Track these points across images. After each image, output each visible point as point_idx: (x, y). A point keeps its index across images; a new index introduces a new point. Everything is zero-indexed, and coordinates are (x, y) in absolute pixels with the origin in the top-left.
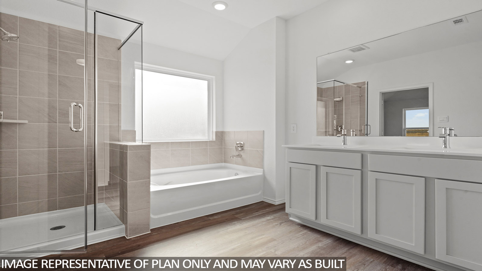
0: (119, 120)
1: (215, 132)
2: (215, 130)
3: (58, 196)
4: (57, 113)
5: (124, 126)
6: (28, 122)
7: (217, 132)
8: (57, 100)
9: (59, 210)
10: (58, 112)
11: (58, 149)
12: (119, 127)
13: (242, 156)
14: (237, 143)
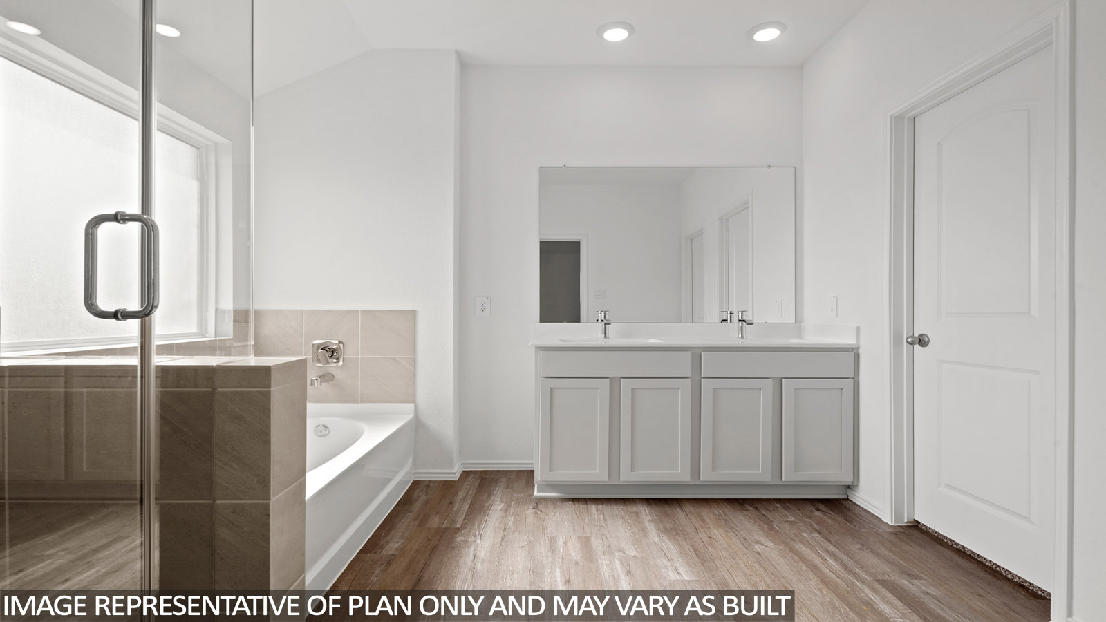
1: (232, 312)
2: (227, 307)
7: (236, 313)
13: (336, 377)
14: (313, 345)
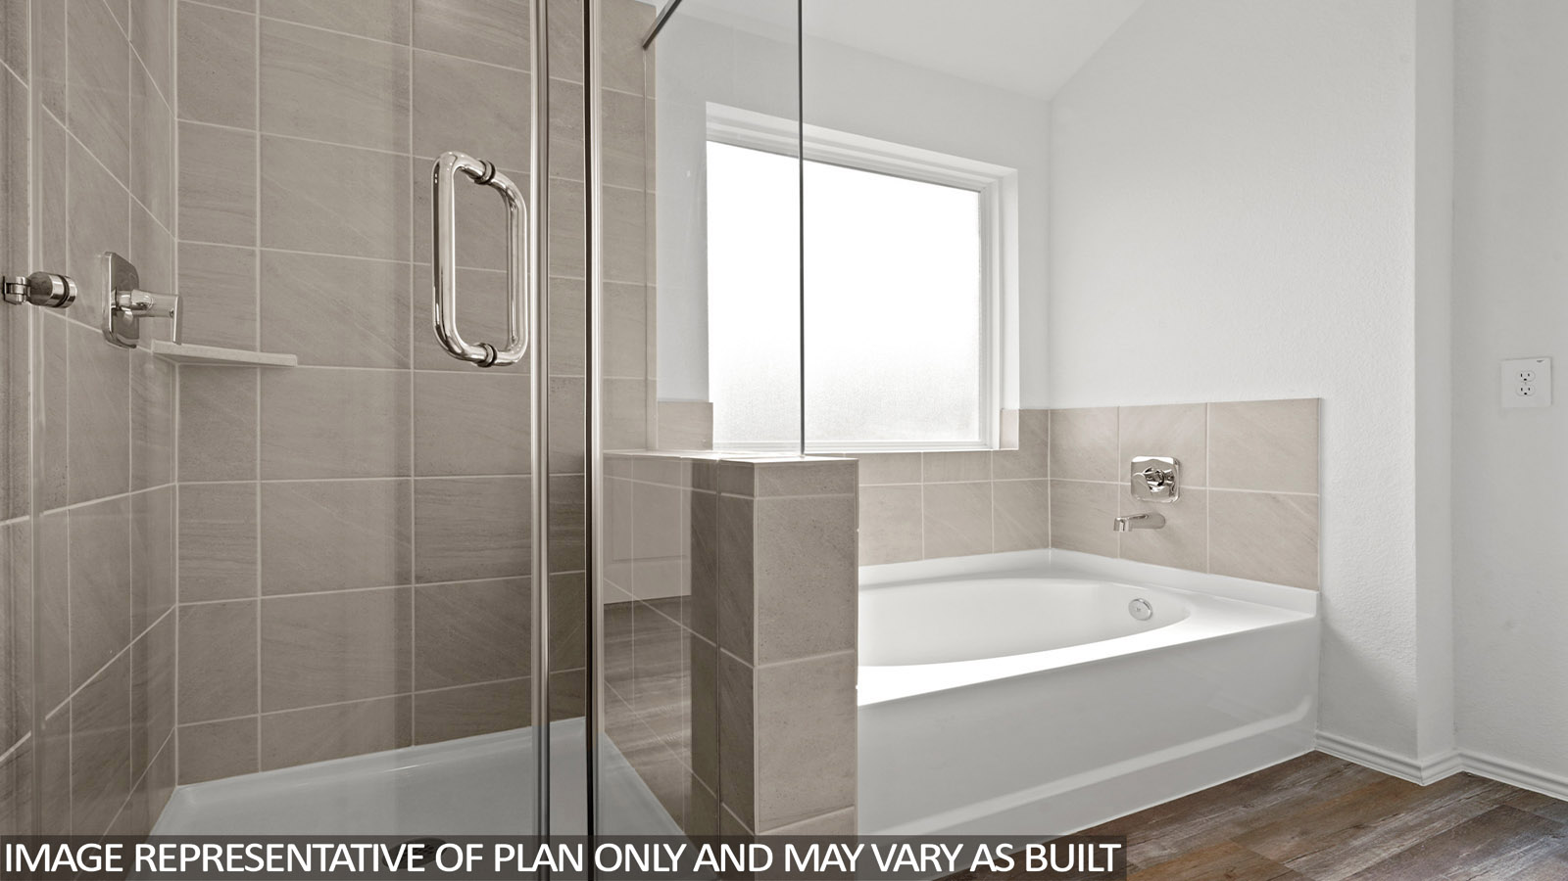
0: (646, 360)
1: (1018, 412)
2: (1014, 404)
3: (413, 684)
4: (409, 322)
5: (668, 386)
6: (300, 363)
7: (1024, 414)
8: (408, 266)
9: (417, 744)
10: (415, 317)
11: (412, 479)
12: (646, 386)
13: (1168, 523)
14: (1133, 463)
